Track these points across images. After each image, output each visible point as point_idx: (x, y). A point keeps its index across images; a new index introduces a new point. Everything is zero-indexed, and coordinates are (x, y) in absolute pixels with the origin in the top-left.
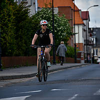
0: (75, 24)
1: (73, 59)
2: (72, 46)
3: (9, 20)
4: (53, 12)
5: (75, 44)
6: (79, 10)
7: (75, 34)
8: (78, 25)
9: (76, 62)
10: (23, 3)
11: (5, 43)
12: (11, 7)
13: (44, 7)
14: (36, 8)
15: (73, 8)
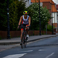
0: (52, 12)
3: (14, 10)
5: (52, 23)
7: (52, 18)
8: (54, 12)
9: (53, 34)
11: (12, 23)
13: (34, 2)
14: (30, 3)
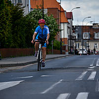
0: (61, 23)
1: (59, 51)
2: (58, 40)
3: (7, 19)
4: (43, 13)
5: (61, 39)
6: (64, 11)
7: (61, 30)
8: (64, 23)
9: (61, 54)
10: (18, 5)
11: (4, 37)
12: (9, 8)
13: (36, 8)
14: (30, 8)
15: (59, 9)
